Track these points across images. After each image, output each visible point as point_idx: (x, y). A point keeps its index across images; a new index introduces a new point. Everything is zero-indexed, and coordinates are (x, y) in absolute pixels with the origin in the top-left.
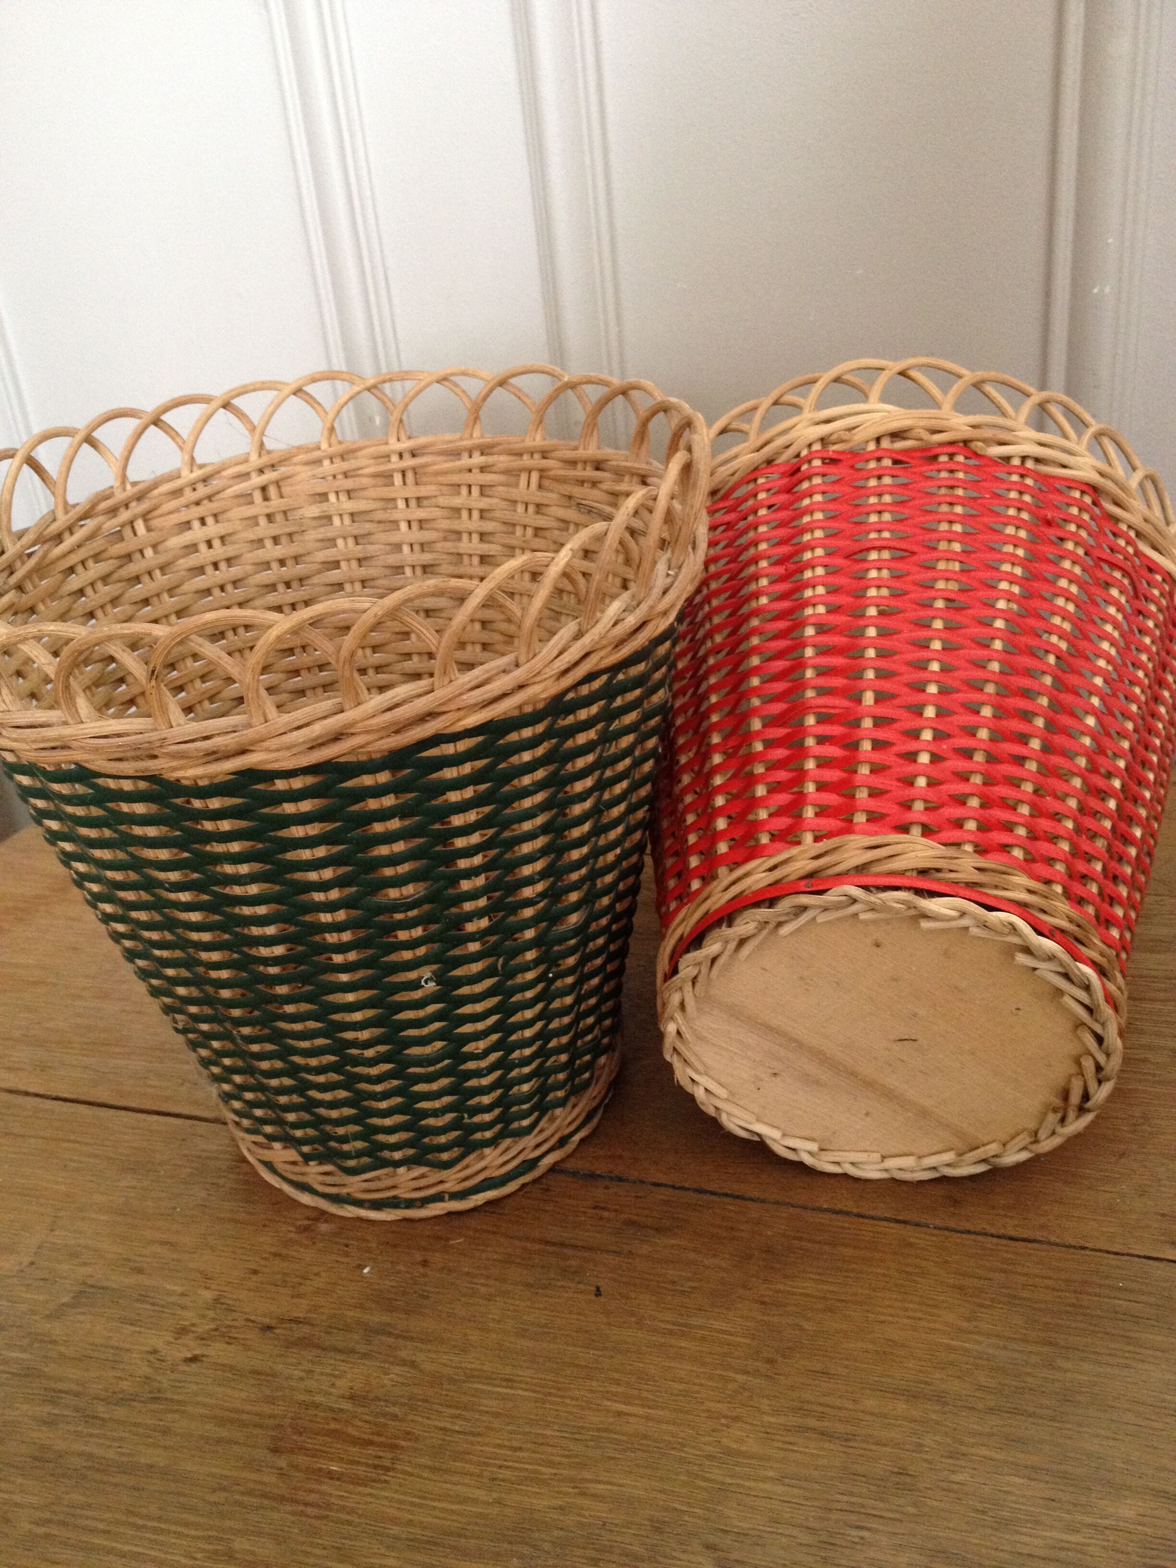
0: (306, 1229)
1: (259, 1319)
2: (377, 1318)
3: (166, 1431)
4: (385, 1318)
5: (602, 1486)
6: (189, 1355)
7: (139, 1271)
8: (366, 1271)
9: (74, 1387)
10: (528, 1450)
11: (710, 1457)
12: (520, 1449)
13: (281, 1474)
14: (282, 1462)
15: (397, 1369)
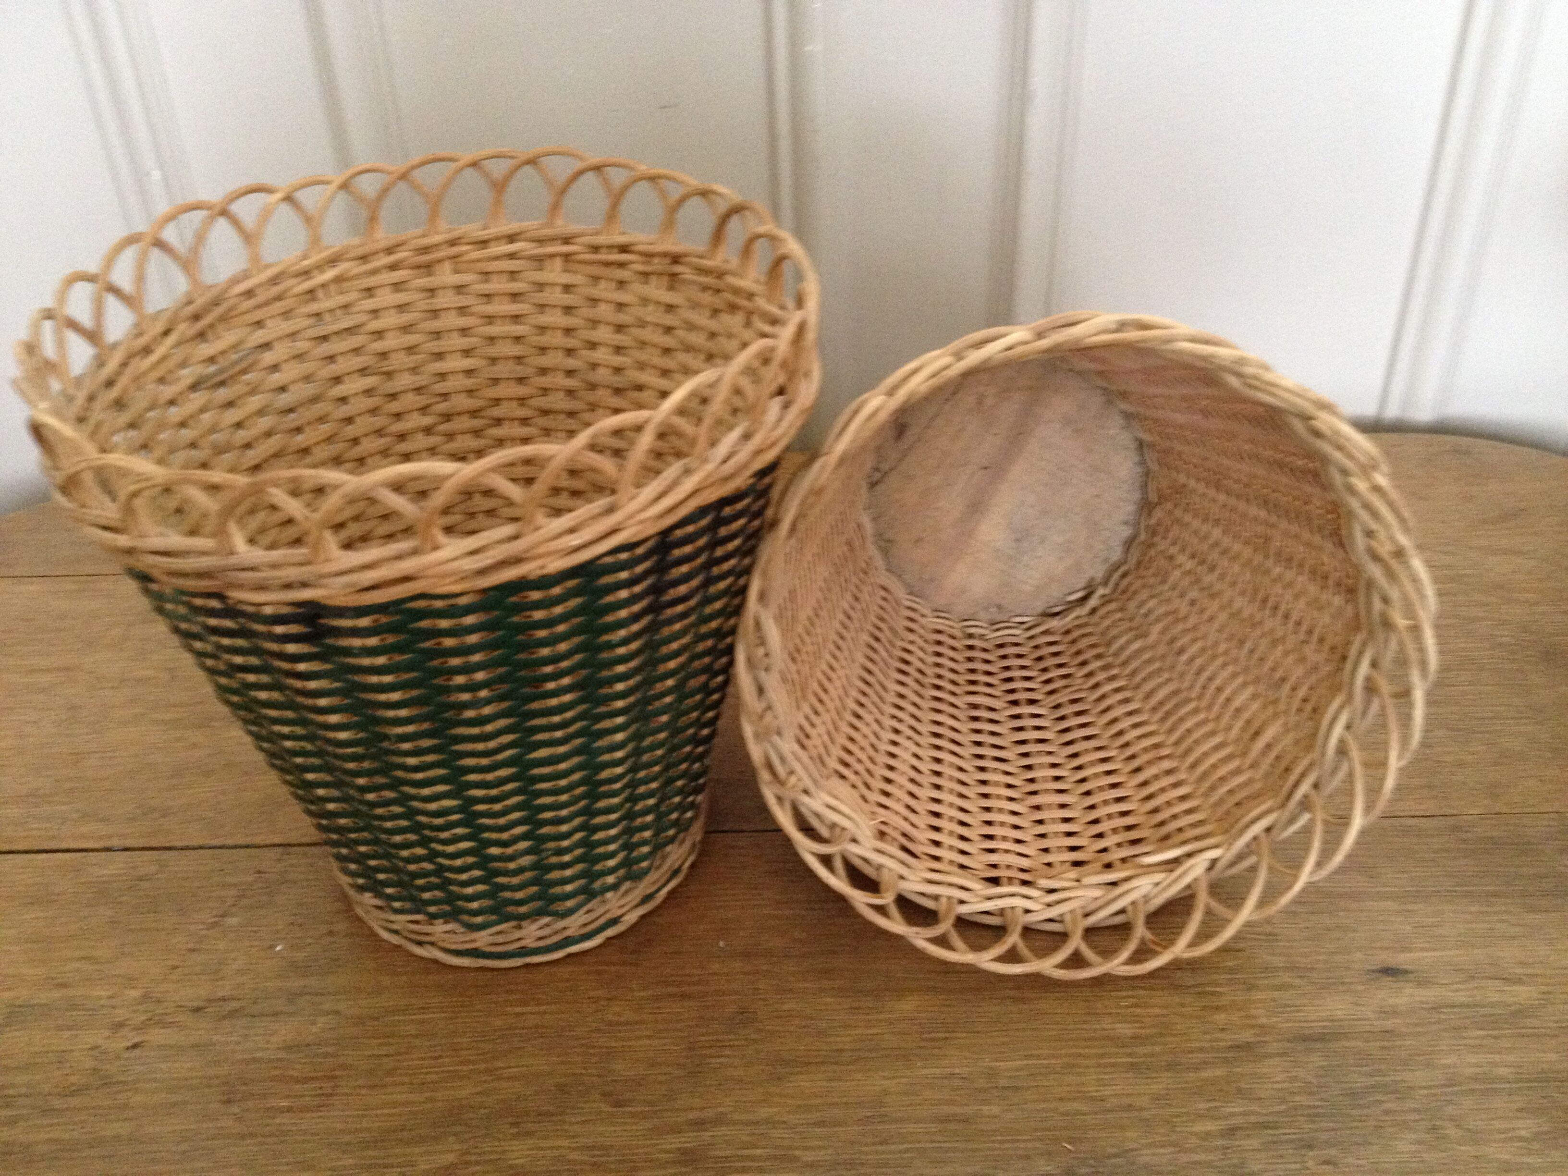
0: (215, 925)
1: (190, 1004)
2: (296, 983)
3: (126, 1106)
4: (302, 982)
5: (515, 1070)
6: (129, 1044)
7: (64, 985)
8: (278, 948)
9: (24, 1090)
10: (447, 1057)
11: (598, 1030)
12: (440, 1057)
13: (239, 1119)
14: (235, 1109)
15: (322, 1019)
